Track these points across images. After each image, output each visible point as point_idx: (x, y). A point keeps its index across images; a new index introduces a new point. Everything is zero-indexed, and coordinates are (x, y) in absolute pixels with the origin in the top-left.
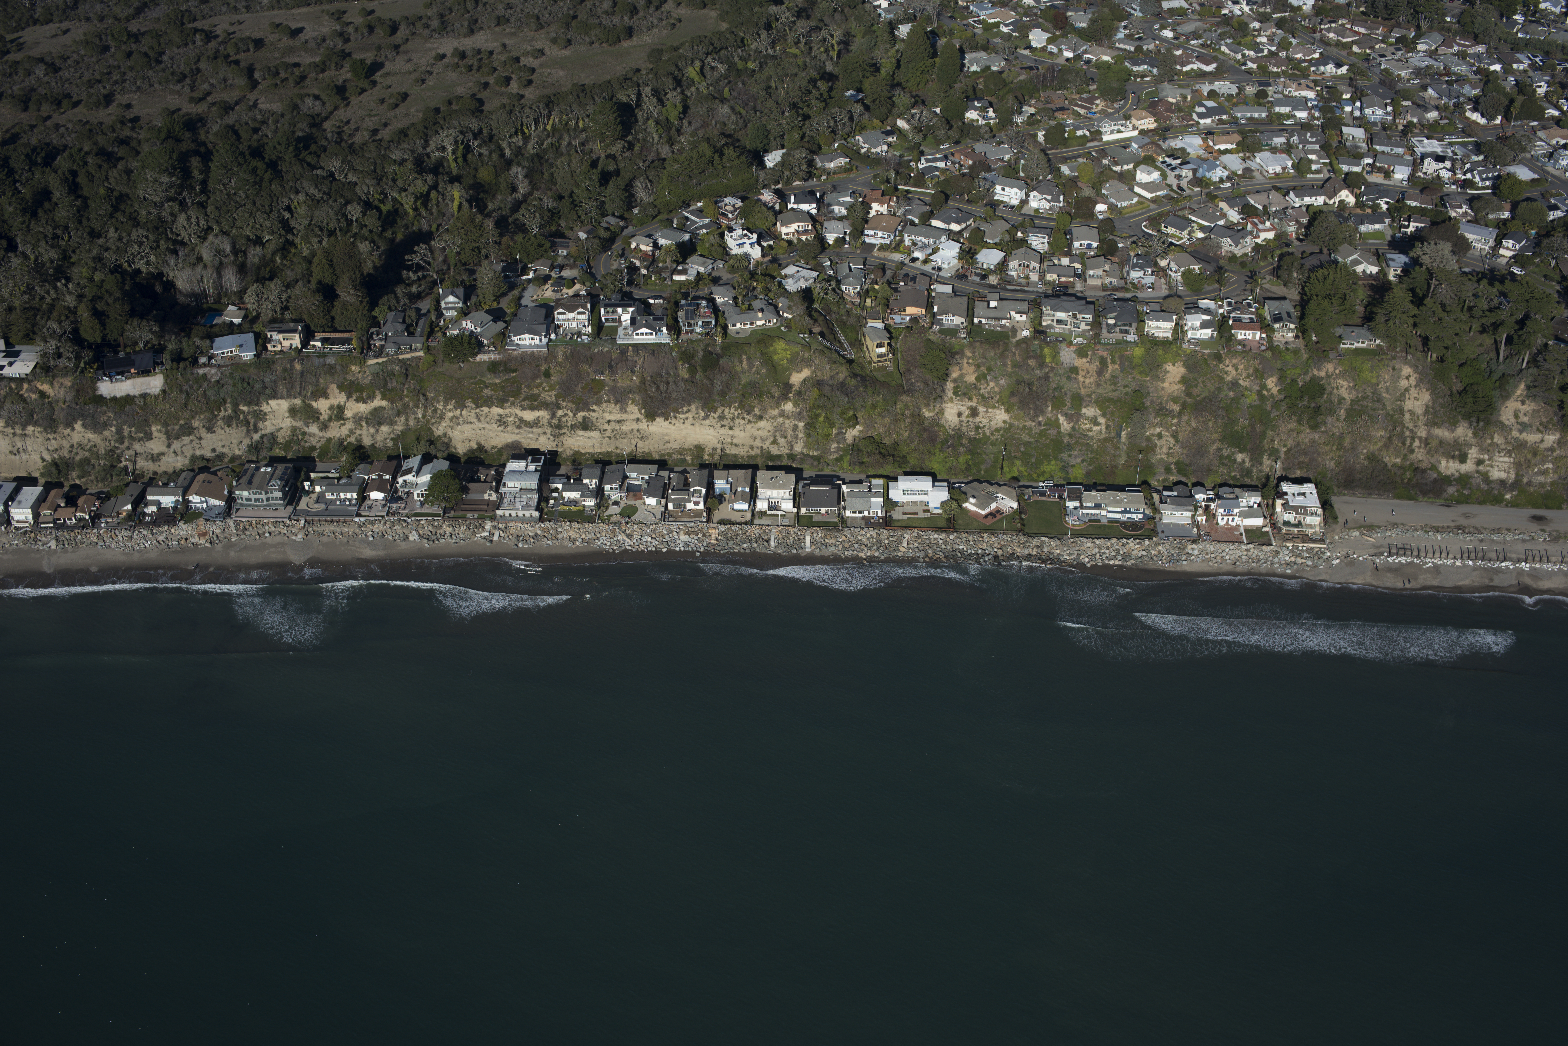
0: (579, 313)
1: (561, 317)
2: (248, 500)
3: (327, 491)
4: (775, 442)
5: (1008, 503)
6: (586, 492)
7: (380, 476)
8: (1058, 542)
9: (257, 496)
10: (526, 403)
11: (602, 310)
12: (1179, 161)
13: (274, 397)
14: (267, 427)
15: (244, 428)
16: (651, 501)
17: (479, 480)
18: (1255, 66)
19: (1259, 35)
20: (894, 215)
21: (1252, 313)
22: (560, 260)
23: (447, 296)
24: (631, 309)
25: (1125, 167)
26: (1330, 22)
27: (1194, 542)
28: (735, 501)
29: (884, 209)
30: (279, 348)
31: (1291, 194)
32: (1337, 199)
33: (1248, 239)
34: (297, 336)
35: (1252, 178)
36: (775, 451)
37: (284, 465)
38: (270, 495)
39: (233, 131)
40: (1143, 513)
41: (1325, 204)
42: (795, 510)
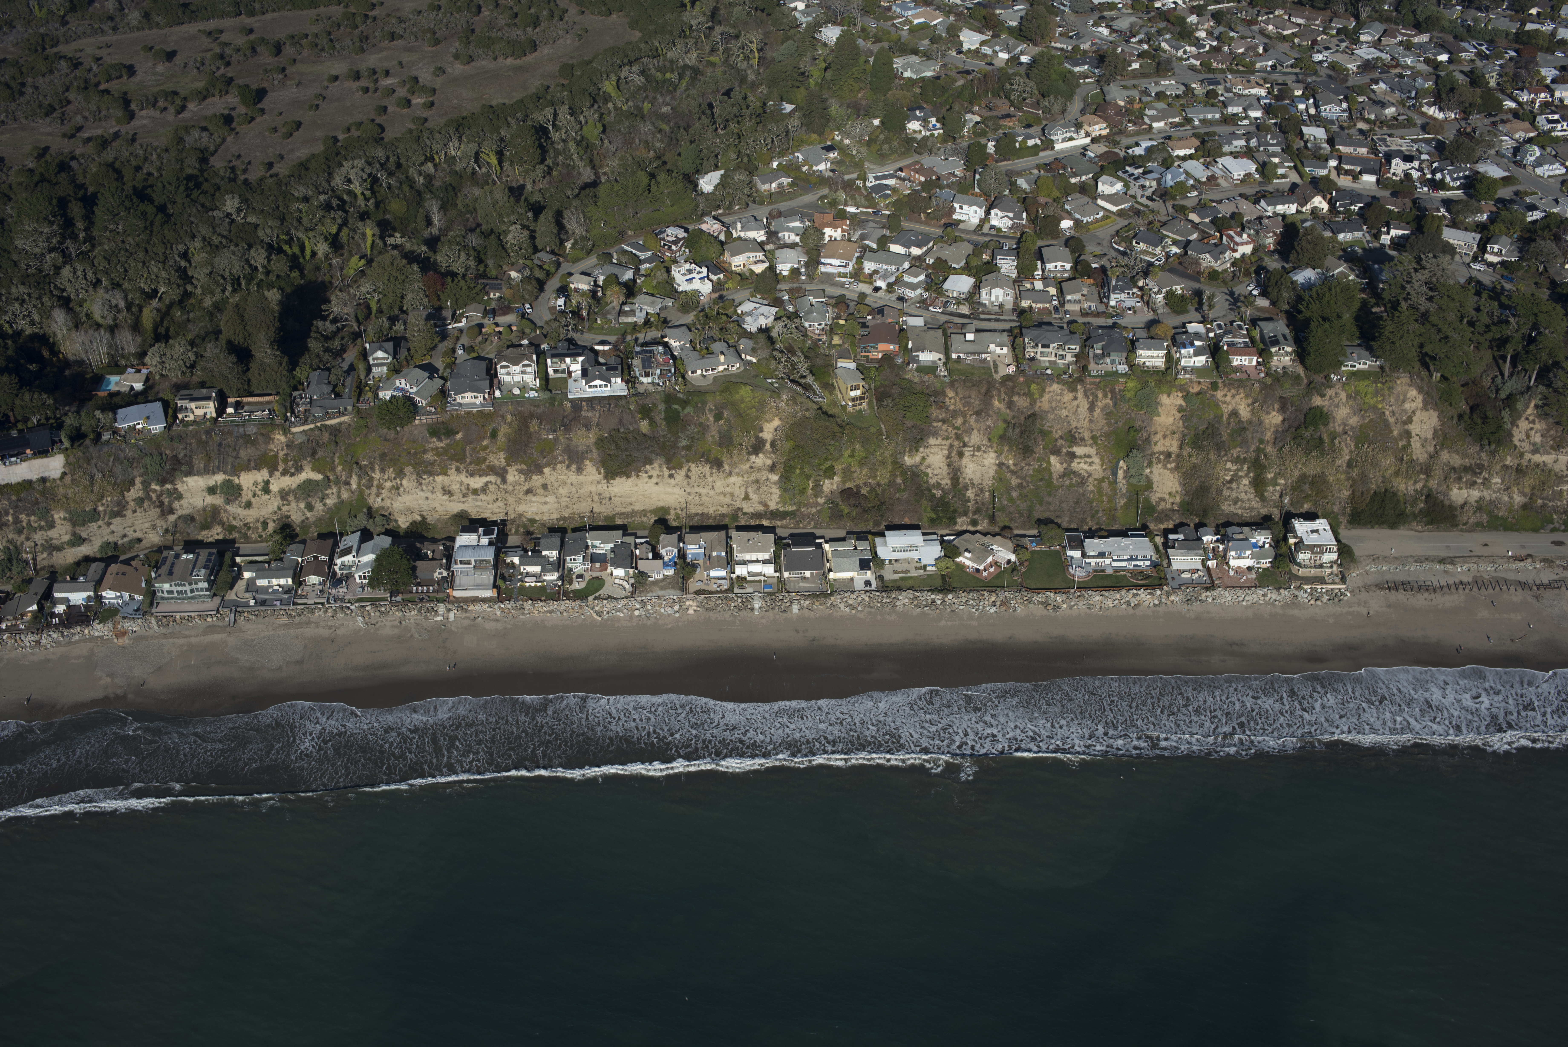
0: (524, 366)
1: (504, 371)
2: (169, 592)
3: (258, 577)
4: (747, 497)
5: (1004, 554)
6: (547, 566)
7: (316, 558)
8: (1064, 597)
9: (179, 588)
10: (472, 468)
11: (549, 361)
12: (1141, 170)
13: (189, 473)
14: (183, 507)
15: (158, 510)
16: (620, 572)
17: (425, 558)
18: (1198, 63)
19: (1197, 29)
20: (849, 240)
21: (1244, 336)
22: (493, 305)
23: (375, 352)
24: (580, 359)
25: (1084, 178)
26: (1267, 13)
27: (1207, 589)
28: (712, 567)
29: (837, 234)
30: (191, 418)
31: (1263, 202)
32: (1309, 206)
33: (1227, 254)
34: (211, 404)
35: (1218, 185)
36: (747, 508)
37: (207, 551)
38: (194, 586)
39: (114, 170)
40: (1150, 560)
41: (1298, 212)
42: (778, 574)
